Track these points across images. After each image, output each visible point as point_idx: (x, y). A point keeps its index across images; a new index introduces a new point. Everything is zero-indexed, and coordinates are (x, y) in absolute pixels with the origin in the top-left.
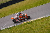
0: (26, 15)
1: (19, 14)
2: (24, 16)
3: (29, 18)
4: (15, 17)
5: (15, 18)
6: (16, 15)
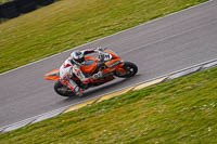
1: (76, 57)
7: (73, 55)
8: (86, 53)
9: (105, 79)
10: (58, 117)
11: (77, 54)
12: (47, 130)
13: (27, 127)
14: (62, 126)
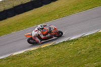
0: (55, 29)
1: (41, 27)
2: (50, 32)
4: (34, 33)
5: (33, 35)
6: (36, 29)
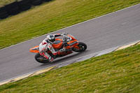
0: (73, 39)
3: (81, 48)
7: (48, 37)
8: (56, 36)
9: (67, 53)
10: (112, 53)
11: (51, 37)
12: (104, 61)
13: (92, 59)
14: (114, 59)
